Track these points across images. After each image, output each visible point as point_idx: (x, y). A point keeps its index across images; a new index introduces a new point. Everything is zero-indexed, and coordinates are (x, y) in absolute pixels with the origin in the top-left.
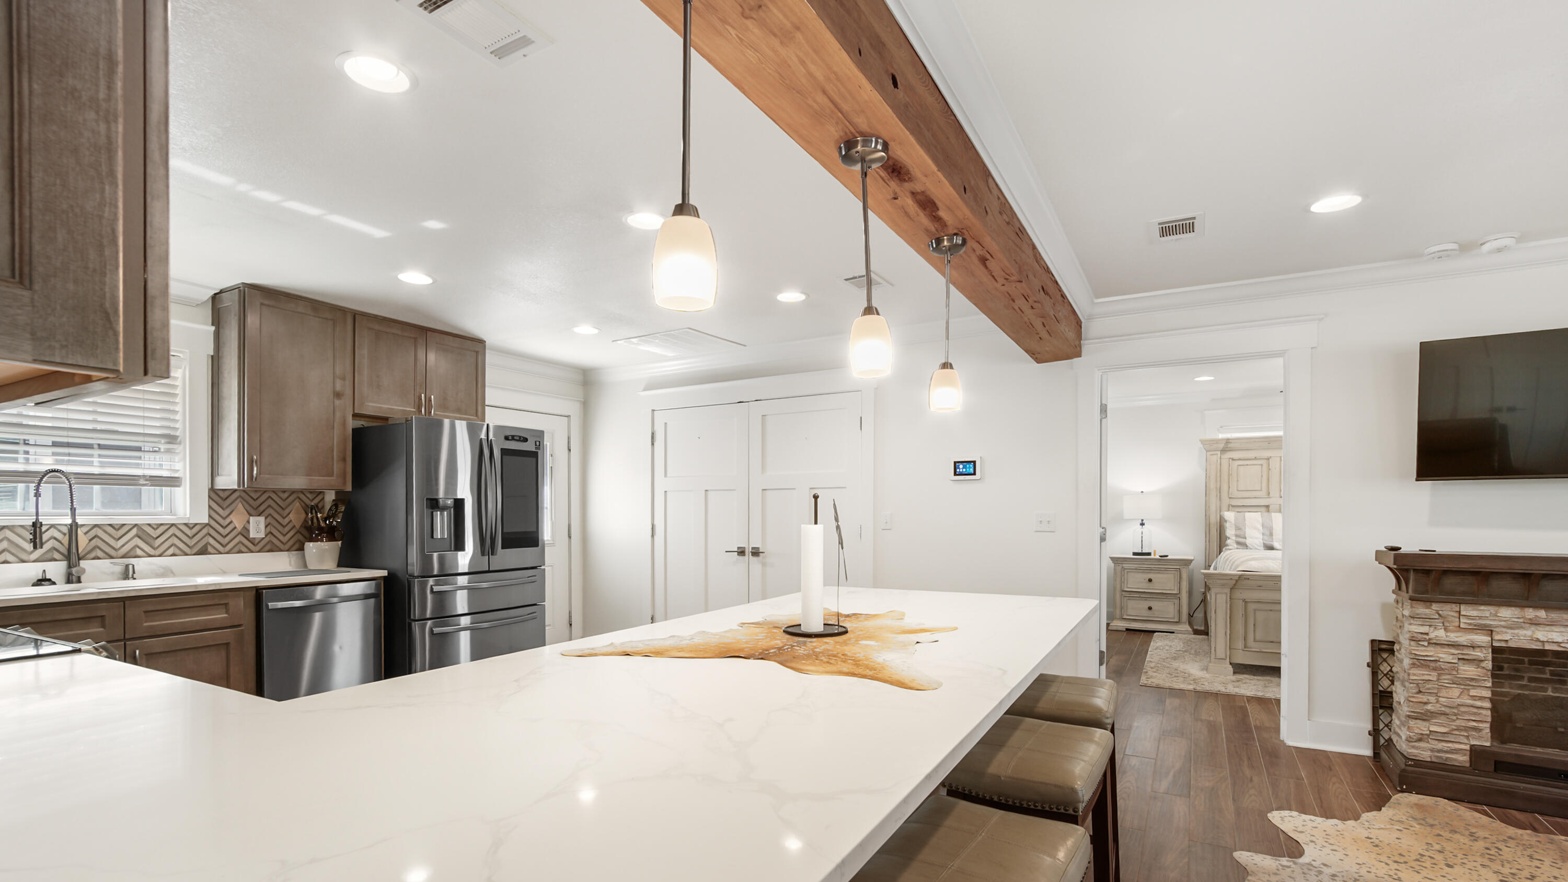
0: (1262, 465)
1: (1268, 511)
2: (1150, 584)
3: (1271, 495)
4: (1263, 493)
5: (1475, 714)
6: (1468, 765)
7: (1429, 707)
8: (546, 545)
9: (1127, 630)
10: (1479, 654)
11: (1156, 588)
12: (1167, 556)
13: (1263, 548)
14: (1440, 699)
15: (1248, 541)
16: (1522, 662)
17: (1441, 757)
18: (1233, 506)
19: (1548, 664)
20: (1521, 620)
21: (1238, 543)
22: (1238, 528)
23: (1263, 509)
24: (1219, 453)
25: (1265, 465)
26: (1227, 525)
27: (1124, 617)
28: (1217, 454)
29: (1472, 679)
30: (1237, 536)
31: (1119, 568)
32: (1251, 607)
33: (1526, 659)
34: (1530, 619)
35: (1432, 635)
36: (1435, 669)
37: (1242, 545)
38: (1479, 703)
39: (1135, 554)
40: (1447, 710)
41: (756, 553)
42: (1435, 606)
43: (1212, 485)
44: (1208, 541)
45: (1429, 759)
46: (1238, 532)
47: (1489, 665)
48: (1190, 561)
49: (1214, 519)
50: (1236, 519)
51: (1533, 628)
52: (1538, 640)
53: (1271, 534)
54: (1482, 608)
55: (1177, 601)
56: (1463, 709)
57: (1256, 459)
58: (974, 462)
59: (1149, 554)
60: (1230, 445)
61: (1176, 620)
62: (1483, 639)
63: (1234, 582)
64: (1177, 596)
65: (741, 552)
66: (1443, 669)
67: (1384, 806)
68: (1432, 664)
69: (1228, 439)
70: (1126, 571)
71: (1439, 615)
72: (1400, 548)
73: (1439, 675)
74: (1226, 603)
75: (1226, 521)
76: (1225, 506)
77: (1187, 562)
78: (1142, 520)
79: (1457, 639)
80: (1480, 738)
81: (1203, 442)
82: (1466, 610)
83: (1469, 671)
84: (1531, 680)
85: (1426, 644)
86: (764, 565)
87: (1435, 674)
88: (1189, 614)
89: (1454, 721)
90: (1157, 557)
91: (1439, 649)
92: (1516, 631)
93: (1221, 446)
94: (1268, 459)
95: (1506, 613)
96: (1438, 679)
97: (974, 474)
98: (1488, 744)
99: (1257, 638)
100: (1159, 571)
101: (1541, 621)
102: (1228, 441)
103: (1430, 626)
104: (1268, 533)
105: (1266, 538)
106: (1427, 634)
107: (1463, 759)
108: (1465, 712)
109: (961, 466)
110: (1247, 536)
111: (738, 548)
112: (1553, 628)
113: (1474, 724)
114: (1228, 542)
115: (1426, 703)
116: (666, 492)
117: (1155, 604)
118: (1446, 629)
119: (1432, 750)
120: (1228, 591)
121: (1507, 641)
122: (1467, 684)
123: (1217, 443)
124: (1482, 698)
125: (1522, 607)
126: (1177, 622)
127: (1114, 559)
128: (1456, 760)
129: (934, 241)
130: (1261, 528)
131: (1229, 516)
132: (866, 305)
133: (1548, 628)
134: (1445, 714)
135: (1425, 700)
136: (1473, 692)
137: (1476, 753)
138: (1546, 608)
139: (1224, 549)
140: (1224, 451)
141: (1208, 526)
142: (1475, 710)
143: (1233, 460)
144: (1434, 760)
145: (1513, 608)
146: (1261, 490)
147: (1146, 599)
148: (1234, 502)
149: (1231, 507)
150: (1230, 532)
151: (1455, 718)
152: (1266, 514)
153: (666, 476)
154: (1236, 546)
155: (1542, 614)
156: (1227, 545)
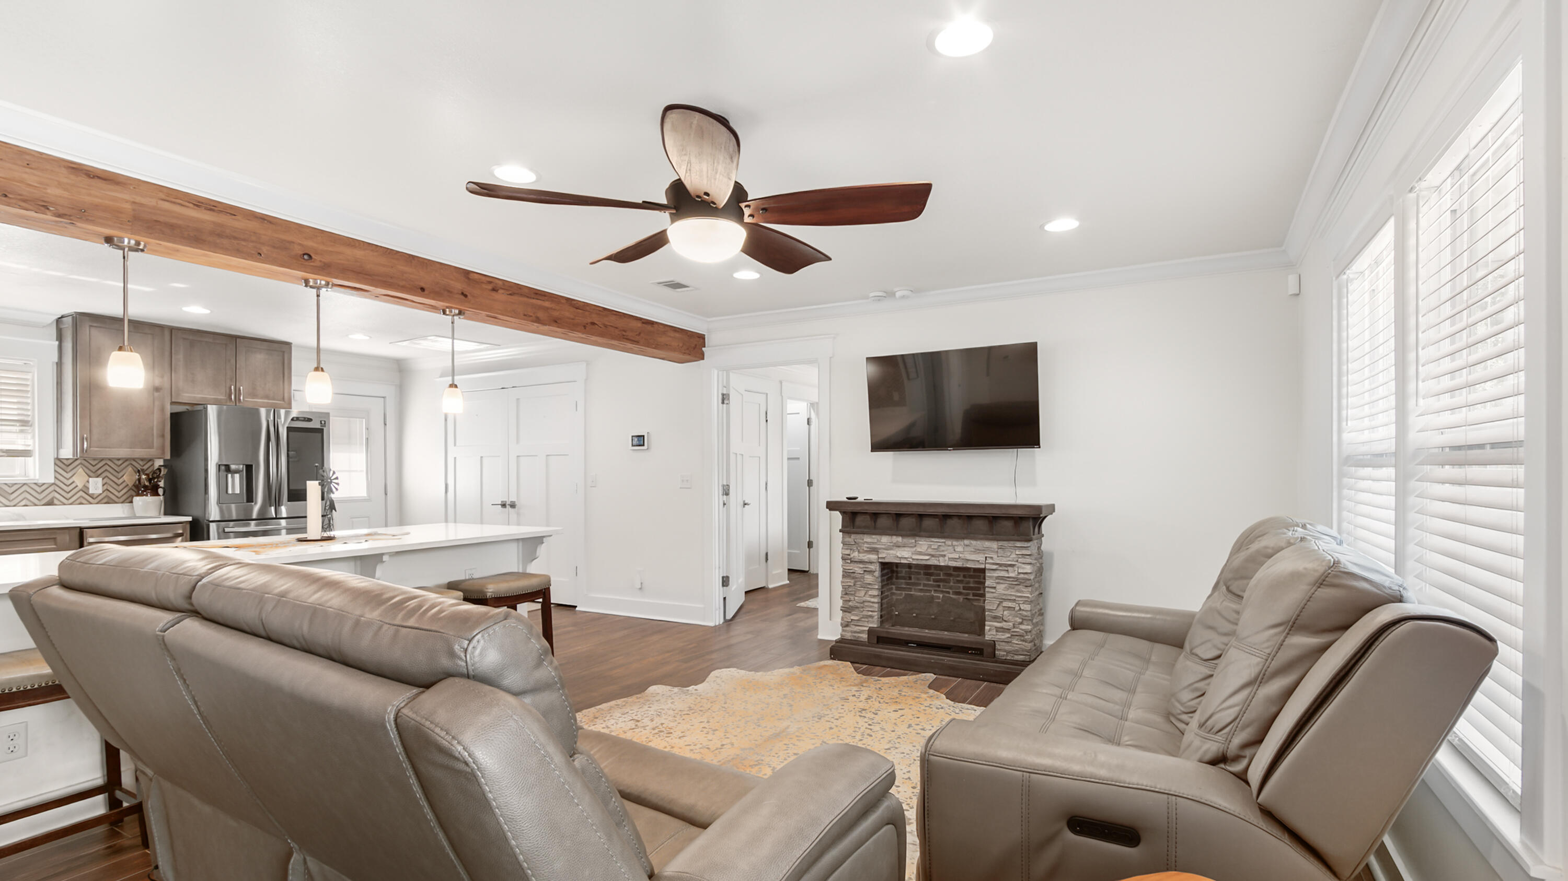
5: (871, 607)
6: (866, 640)
7: (850, 603)
10: (872, 567)
14: (856, 598)
16: (892, 571)
17: (855, 636)
20: (892, 544)
29: (870, 584)
33: (895, 569)
34: (895, 543)
35: (852, 556)
36: (853, 578)
38: (873, 600)
40: (858, 605)
41: (512, 505)
42: (853, 536)
45: (850, 638)
47: (877, 574)
51: (897, 549)
52: (898, 557)
54: (874, 536)
56: (866, 604)
58: (643, 436)
62: (873, 557)
65: (502, 505)
66: (856, 578)
68: (852, 575)
71: (855, 542)
73: (856, 582)
79: (863, 558)
80: (873, 622)
82: (868, 539)
83: (869, 578)
85: (849, 561)
86: (518, 514)
87: (853, 581)
89: (862, 612)
91: (856, 565)
92: (888, 552)
95: (885, 539)
96: (854, 585)
97: (644, 445)
98: (875, 626)
101: (900, 544)
103: (851, 549)
106: (849, 555)
107: (865, 636)
108: (866, 606)
109: (636, 440)
111: (501, 502)
112: (906, 549)
113: (870, 613)
115: (849, 601)
116: (455, 458)
118: (859, 552)
119: (852, 632)
121: (884, 558)
122: (867, 587)
124: (874, 596)
125: (892, 535)
128: (862, 637)
133: (903, 549)
134: (857, 608)
135: (848, 599)
136: (870, 593)
137: (871, 632)
138: (902, 536)
142: (871, 604)
144: (852, 638)
145: (888, 537)
151: (862, 610)
153: (455, 445)
155: (900, 539)
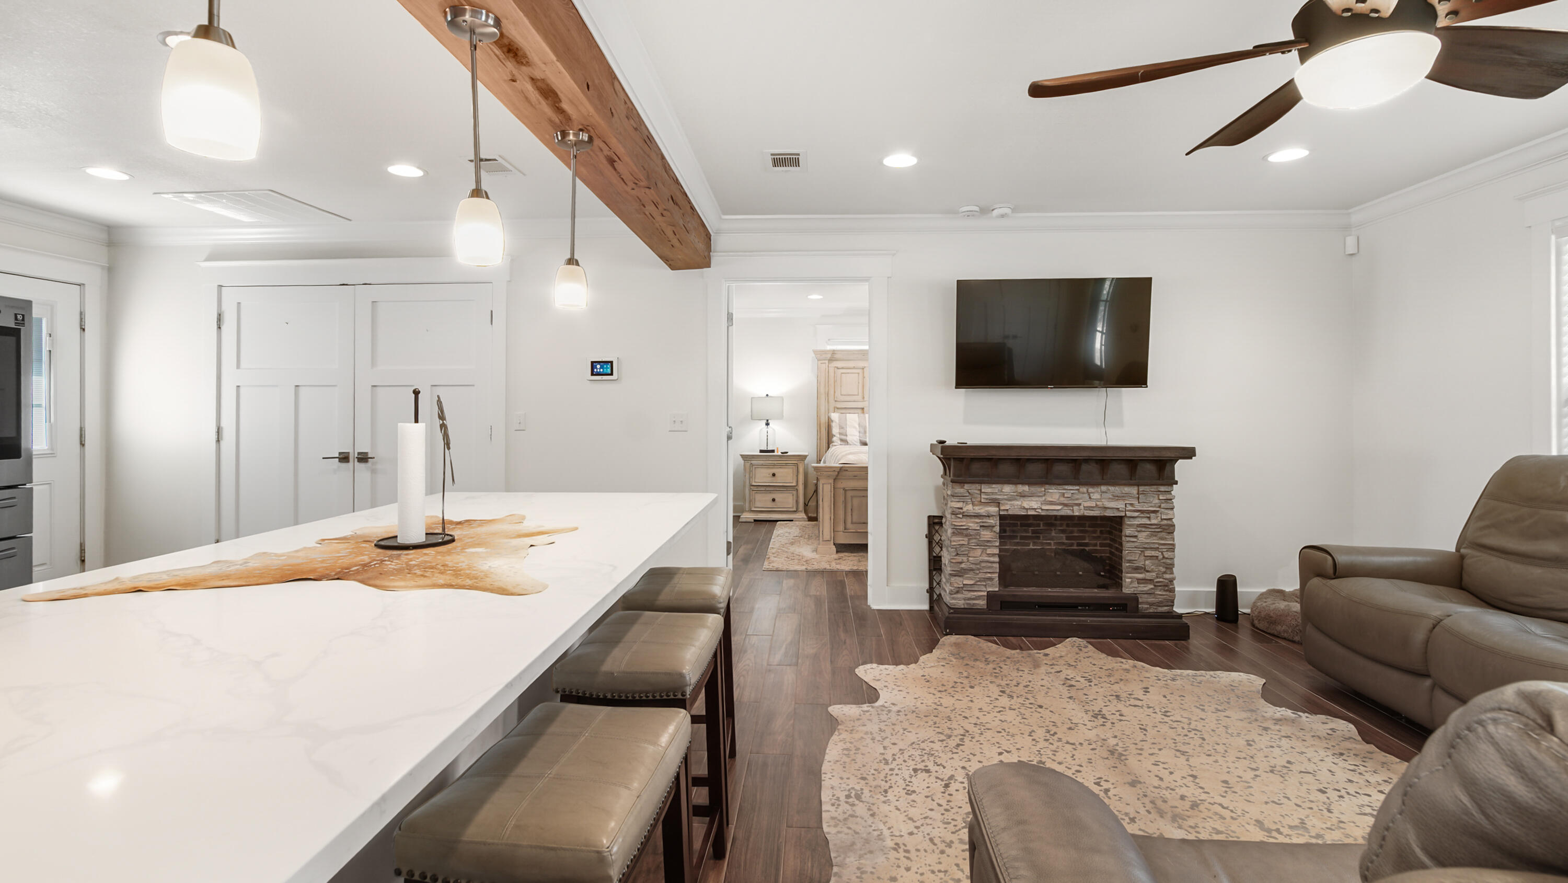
0: (858, 373)
1: (863, 413)
2: (774, 478)
3: (865, 399)
4: (859, 398)
5: (990, 567)
6: (985, 607)
7: (963, 566)
8: (34, 457)
9: (755, 521)
10: (992, 521)
11: (778, 481)
12: (787, 453)
13: (859, 444)
14: (970, 559)
15: (849, 438)
16: (1016, 525)
17: (970, 604)
18: (838, 408)
19: (1029, 525)
20: (1015, 494)
21: (842, 440)
22: (841, 427)
23: (860, 411)
24: (827, 362)
25: (861, 375)
26: (833, 425)
27: (753, 509)
28: (825, 363)
29: (988, 541)
30: (840, 434)
31: (748, 465)
32: (849, 494)
33: (1019, 523)
34: (1020, 493)
35: (965, 509)
36: (967, 536)
37: (844, 442)
38: (992, 559)
39: (761, 451)
40: (973, 567)
41: (363, 458)
42: (967, 486)
43: (822, 390)
44: (819, 439)
45: (963, 607)
46: (842, 431)
47: (997, 529)
48: (805, 457)
49: (824, 420)
50: (840, 419)
51: (1022, 499)
52: (1024, 508)
53: (865, 432)
54: (994, 486)
55: (795, 493)
56: (983, 565)
57: (854, 368)
58: (611, 363)
59: (773, 451)
60: (835, 356)
61: (795, 509)
62: (993, 510)
63: (837, 473)
64: (795, 488)
65: (344, 458)
66: (971, 535)
67: (934, 648)
68: (965, 532)
69: (834, 351)
70: (754, 467)
71: (969, 493)
72: (945, 442)
73: (969, 539)
74: (831, 492)
75: (832, 421)
76: (831, 409)
77: (803, 458)
78: (767, 421)
79: (979, 511)
80: (992, 585)
81: (815, 352)
82: (986, 489)
83: (986, 535)
84: (1022, 538)
85: (961, 516)
86: (374, 471)
87: (966, 539)
88: (805, 503)
89: (978, 574)
90: (780, 454)
91: (969, 520)
92: (1013, 502)
93: (829, 356)
94: (863, 369)
95: (1008, 489)
96: (968, 543)
97: (612, 374)
98: (997, 589)
99: (854, 520)
100: (781, 466)
101: (1027, 494)
102: (834, 352)
103: (963, 502)
104: (862, 430)
105: (861, 435)
106: (961, 508)
107: (982, 603)
108: (984, 567)
109: (598, 366)
110: (848, 434)
111: (340, 453)
112: (1033, 499)
113: (989, 575)
114: (834, 439)
115: (961, 563)
116: (238, 387)
117: (778, 496)
118: (973, 504)
119: (965, 599)
120: (831, 481)
121: (1007, 510)
122: (984, 545)
123: (826, 354)
124: (993, 555)
125: (1016, 484)
126: (795, 511)
127: (745, 457)
128: (978, 604)
129: (559, 133)
130: (857, 426)
131: (835, 416)
132: (474, 187)
133: (1030, 498)
134: (973, 570)
135: (960, 560)
136: (989, 551)
137: (991, 596)
138: (1029, 484)
139: (831, 446)
140: (831, 360)
141: (819, 425)
142: (990, 565)
143: (838, 368)
144: (966, 607)
145: (1011, 485)
146: (858, 395)
147: (770, 492)
148: (839, 405)
149: (836, 409)
150: (835, 430)
151: (978, 572)
152: (862, 415)
153: (238, 367)
154: (839, 442)
155: (1026, 488)
156: (833, 442)
